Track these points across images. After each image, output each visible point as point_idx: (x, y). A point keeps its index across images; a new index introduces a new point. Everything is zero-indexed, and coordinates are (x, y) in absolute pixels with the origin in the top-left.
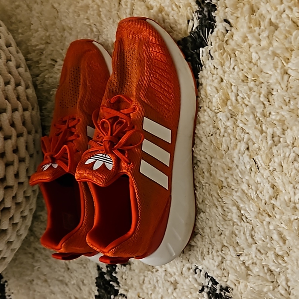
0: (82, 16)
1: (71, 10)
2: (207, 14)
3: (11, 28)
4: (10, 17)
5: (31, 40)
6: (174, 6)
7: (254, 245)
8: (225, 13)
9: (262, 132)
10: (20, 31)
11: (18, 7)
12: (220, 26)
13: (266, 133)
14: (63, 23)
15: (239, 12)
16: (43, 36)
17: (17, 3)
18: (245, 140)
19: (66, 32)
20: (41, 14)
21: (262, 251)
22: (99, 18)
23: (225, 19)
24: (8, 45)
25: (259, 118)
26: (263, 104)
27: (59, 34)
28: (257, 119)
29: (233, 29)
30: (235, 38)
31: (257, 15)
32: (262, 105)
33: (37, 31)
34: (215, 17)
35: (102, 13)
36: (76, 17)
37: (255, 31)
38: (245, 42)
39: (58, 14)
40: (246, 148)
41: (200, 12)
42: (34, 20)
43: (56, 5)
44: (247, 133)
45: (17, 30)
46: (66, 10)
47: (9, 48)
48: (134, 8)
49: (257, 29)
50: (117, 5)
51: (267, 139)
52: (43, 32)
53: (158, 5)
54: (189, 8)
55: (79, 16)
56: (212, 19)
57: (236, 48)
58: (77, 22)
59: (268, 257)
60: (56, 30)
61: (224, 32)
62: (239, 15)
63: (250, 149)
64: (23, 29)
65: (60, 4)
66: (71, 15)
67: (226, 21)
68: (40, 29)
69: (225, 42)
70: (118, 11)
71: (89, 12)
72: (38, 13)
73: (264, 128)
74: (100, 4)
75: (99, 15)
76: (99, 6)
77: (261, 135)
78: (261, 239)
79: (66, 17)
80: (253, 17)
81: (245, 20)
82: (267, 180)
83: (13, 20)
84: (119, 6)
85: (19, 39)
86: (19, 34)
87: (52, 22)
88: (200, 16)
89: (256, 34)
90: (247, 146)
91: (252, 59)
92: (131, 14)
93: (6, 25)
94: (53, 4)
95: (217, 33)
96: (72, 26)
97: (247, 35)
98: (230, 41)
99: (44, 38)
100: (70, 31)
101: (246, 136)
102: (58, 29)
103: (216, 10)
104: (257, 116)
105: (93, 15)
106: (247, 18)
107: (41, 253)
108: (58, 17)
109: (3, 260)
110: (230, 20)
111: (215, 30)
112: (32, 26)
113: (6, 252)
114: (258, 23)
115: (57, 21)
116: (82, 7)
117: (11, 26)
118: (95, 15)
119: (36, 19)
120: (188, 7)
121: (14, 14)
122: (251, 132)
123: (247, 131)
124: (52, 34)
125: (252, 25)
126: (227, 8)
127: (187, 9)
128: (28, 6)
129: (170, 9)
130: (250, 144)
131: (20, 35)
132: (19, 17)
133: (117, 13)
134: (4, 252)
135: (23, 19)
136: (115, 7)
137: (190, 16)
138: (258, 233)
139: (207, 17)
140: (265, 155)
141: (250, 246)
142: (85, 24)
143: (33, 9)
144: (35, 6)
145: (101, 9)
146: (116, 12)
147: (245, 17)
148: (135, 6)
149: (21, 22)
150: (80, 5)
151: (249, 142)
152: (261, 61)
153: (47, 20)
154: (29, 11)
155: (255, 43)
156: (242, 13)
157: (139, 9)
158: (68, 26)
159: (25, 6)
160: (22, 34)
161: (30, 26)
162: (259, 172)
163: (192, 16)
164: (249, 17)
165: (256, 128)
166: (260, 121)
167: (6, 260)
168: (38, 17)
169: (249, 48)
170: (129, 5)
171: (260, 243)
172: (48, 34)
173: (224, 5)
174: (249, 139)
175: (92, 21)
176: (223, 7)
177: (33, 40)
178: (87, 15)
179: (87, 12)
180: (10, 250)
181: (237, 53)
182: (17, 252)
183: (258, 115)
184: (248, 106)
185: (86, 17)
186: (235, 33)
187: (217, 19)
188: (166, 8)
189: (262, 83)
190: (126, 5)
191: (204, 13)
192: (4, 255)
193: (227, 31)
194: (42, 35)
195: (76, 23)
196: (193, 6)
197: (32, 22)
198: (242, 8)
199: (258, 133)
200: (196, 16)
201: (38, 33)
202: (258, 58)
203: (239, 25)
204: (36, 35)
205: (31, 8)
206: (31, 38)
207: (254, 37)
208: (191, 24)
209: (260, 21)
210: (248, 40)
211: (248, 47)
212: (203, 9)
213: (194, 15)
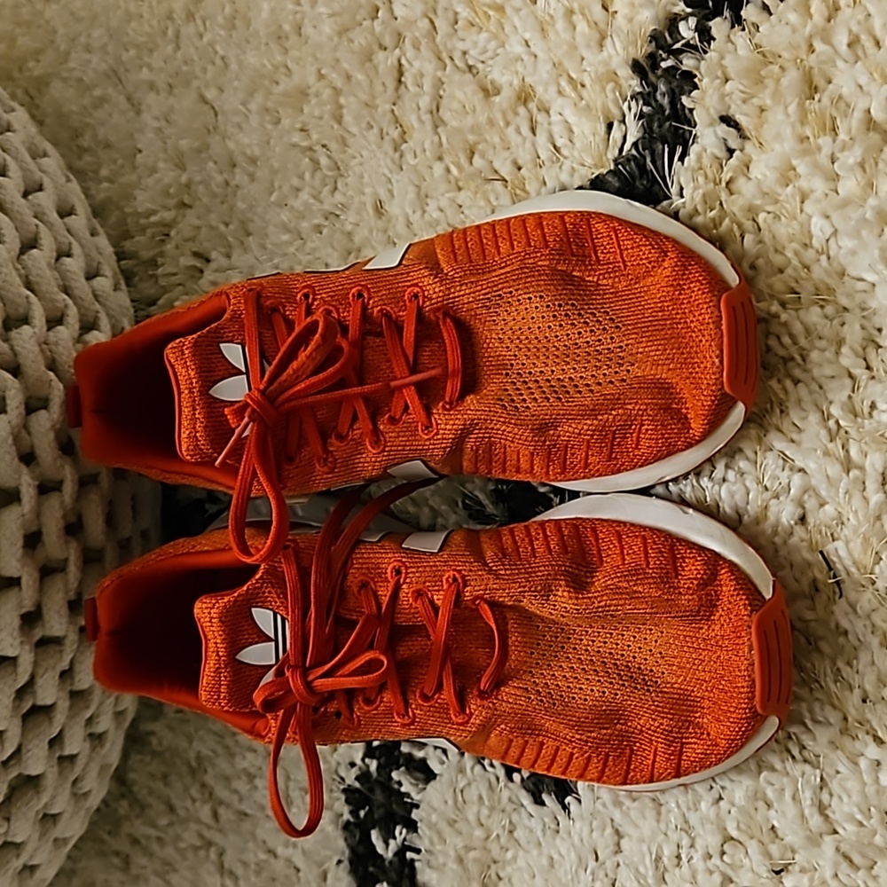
0: (286, 122)
1: (253, 106)
2: (665, 101)
3: (79, 164)
4: (77, 134)
5: (135, 198)
6: (564, 83)
7: (828, 839)
8: (723, 96)
9: (848, 465)
10: (104, 172)
11: (102, 101)
12: (708, 137)
13: (862, 468)
14: (231, 145)
15: (768, 91)
16: (170, 186)
17: (97, 92)
18: (792, 491)
19: (237, 170)
20: (167, 121)
21: (857, 859)
22: (336, 126)
23: (724, 114)
24: (65, 212)
25: (837, 422)
26: (851, 376)
27: (219, 178)
28: (831, 423)
29: (749, 146)
30: (755, 172)
31: (825, 101)
32: (848, 382)
33: (154, 170)
34: (691, 110)
35: (345, 111)
36: (269, 127)
37: (819, 149)
38: (787, 185)
39: (217, 121)
40: (796, 517)
41: (647, 97)
42: (146, 140)
43: (211, 94)
44: (801, 470)
45: (96, 172)
46: (241, 107)
47: (66, 220)
48: (441, 92)
49: (825, 141)
50: (391, 85)
51: (864, 490)
52: (172, 174)
53: (516, 82)
54: (610, 86)
55: (278, 122)
56: (683, 117)
57: (758, 202)
58: (272, 142)
59: (875, 878)
60: (211, 164)
61: (722, 154)
62: (768, 102)
63: (811, 520)
64: (113, 167)
65: (221, 90)
66: (254, 120)
67: (727, 120)
68: (161, 165)
69: (724, 184)
70: (394, 104)
71: (306, 110)
72: (157, 119)
73: (854, 452)
74: (339, 84)
75: (339, 119)
76: (337, 92)
77: (844, 475)
78: (852, 819)
79: (239, 126)
80: (812, 105)
81: (788, 115)
82: (868, 623)
83: (86, 141)
84: (397, 89)
85: (101, 196)
86: (100, 181)
87: (196, 144)
88: (645, 109)
89: (823, 158)
90: (800, 511)
91: (811, 237)
92: (435, 111)
93: (63, 156)
94: (203, 89)
95: (699, 158)
96: (257, 152)
97: (794, 162)
98: (741, 183)
99: (172, 191)
100: (251, 169)
101: (797, 479)
102: (216, 163)
103: (696, 87)
104: (830, 416)
105: (321, 118)
106: (792, 108)
107: (150, 855)
108: (215, 128)
109: (27, 874)
110: (739, 118)
111: (694, 149)
112: (139, 156)
113: (36, 850)
114: (829, 124)
115: (214, 140)
116: (285, 94)
117: (80, 158)
118: (326, 116)
119: (150, 135)
120: (608, 82)
121: (88, 125)
122: (811, 466)
123: (799, 464)
124: (198, 178)
125: (808, 133)
126: (729, 82)
127: (604, 89)
128: (129, 99)
129: (553, 90)
130: (811, 504)
131: (105, 185)
132: (101, 132)
133: (393, 111)
134: (29, 848)
135: (112, 139)
136: (385, 91)
137: (616, 112)
138: (840, 798)
139: (667, 112)
140: (859, 541)
141: (814, 840)
142: (295, 145)
143: (144, 107)
144: (150, 97)
145: (342, 100)
146: (388, 107)
147: (786, 108)
148: (445, 86)
149: (108, 146)
150: (281, 87)
151: (806, 497)
152: (840, 243)
153: (182, 138)
154: (131, 114)
155: (819, 186)
156: (777, 95)
157: (459, 95)
158: (244, 154)
159: (122, 99)
160: (110, 181)
161: (135, 155)
162: (841, 596)
163: (621, 109)
164: (801, 105)
165: (827, 453)
166: (842, 432)
167: (38, 875)
168: (159, 130)
169: (802, 202)
170: (427, 85)
171: (848, 830)
172: (184, 179)
173: (719, 74)
174: (806, 489)
175: (315, 137)
176: (717, 78)
177: (140, 198)
178: (302, 118)
179: (302, 110)
180: (50, 843)
181: (761, 217)
182: (75, 846)
183: (835, 411)
184: (800, 385)
185: (298, 126)
186: (754, 157)
187: (697, 116)
188: (540, 90)
189: (846, 309)
190: (420, 86)
191: (656, 101)
192: (31, 857)
193: (731, 152)
194: (167, 180)
195: (268, 143)
196: (623, 82)
197: (139, 146)
198: (778, 80)
199: (834, 469)
200: (633, 111)
201: (156, 175)
202: (829, 231)
203: (767, 133)
204: (150, 181)
205: (140, 104)
206: (137, 192)
207: (816, 166)
208: (616, 133)
209: (834, 119)
210: (798, 176)
211: (798, 199)
212: (656, 89)
213: (625, 107)
